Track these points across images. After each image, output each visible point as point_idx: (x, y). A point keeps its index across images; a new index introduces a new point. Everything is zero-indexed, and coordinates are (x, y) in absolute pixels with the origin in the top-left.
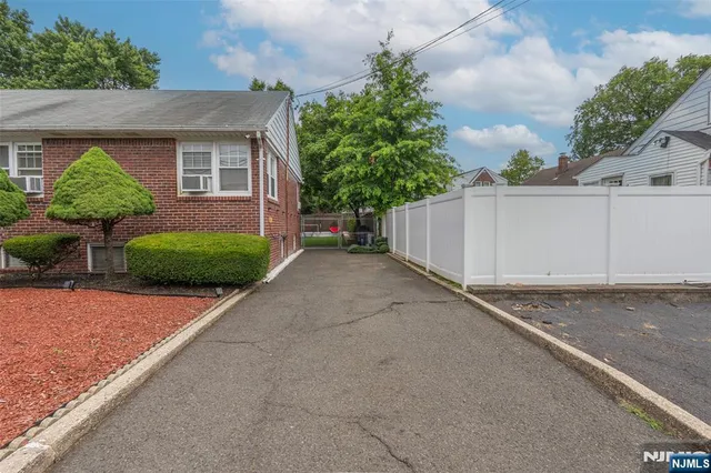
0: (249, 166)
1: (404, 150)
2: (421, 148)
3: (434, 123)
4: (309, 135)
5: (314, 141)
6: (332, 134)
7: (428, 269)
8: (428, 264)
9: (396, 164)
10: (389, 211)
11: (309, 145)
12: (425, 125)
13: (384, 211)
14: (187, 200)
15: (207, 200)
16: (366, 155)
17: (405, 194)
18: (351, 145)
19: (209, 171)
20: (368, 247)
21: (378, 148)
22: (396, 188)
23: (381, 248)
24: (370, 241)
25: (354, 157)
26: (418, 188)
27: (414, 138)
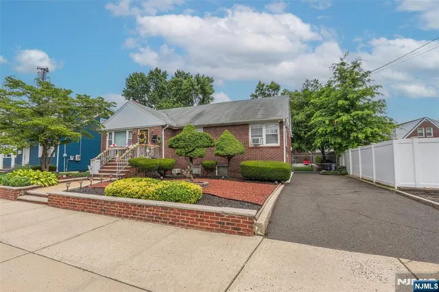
0: (278, 133)
1: (355, 117)
2: (368, 115)
3: (376, 98)
4: (295, 111)
5: (297, 114)
6: (308, 110)
7: (374, 181)
8: (375, 179)
9: (351, 124)
10: (346, 151)
11: (295, 117)
12: (370, 100)
13: (343, 151)
14: (253, 148)
15: (261, 148)
16: (331, 121)
17: (357, 140)
18: (321, 116)
19: (261, 136)
20: (332, 171)
21: (339, 117)
22: (352, 138)
23: (342, 172)
24: (334, 169)
25: (324, 122)
26: (367, 137)
27: (362, 109)
